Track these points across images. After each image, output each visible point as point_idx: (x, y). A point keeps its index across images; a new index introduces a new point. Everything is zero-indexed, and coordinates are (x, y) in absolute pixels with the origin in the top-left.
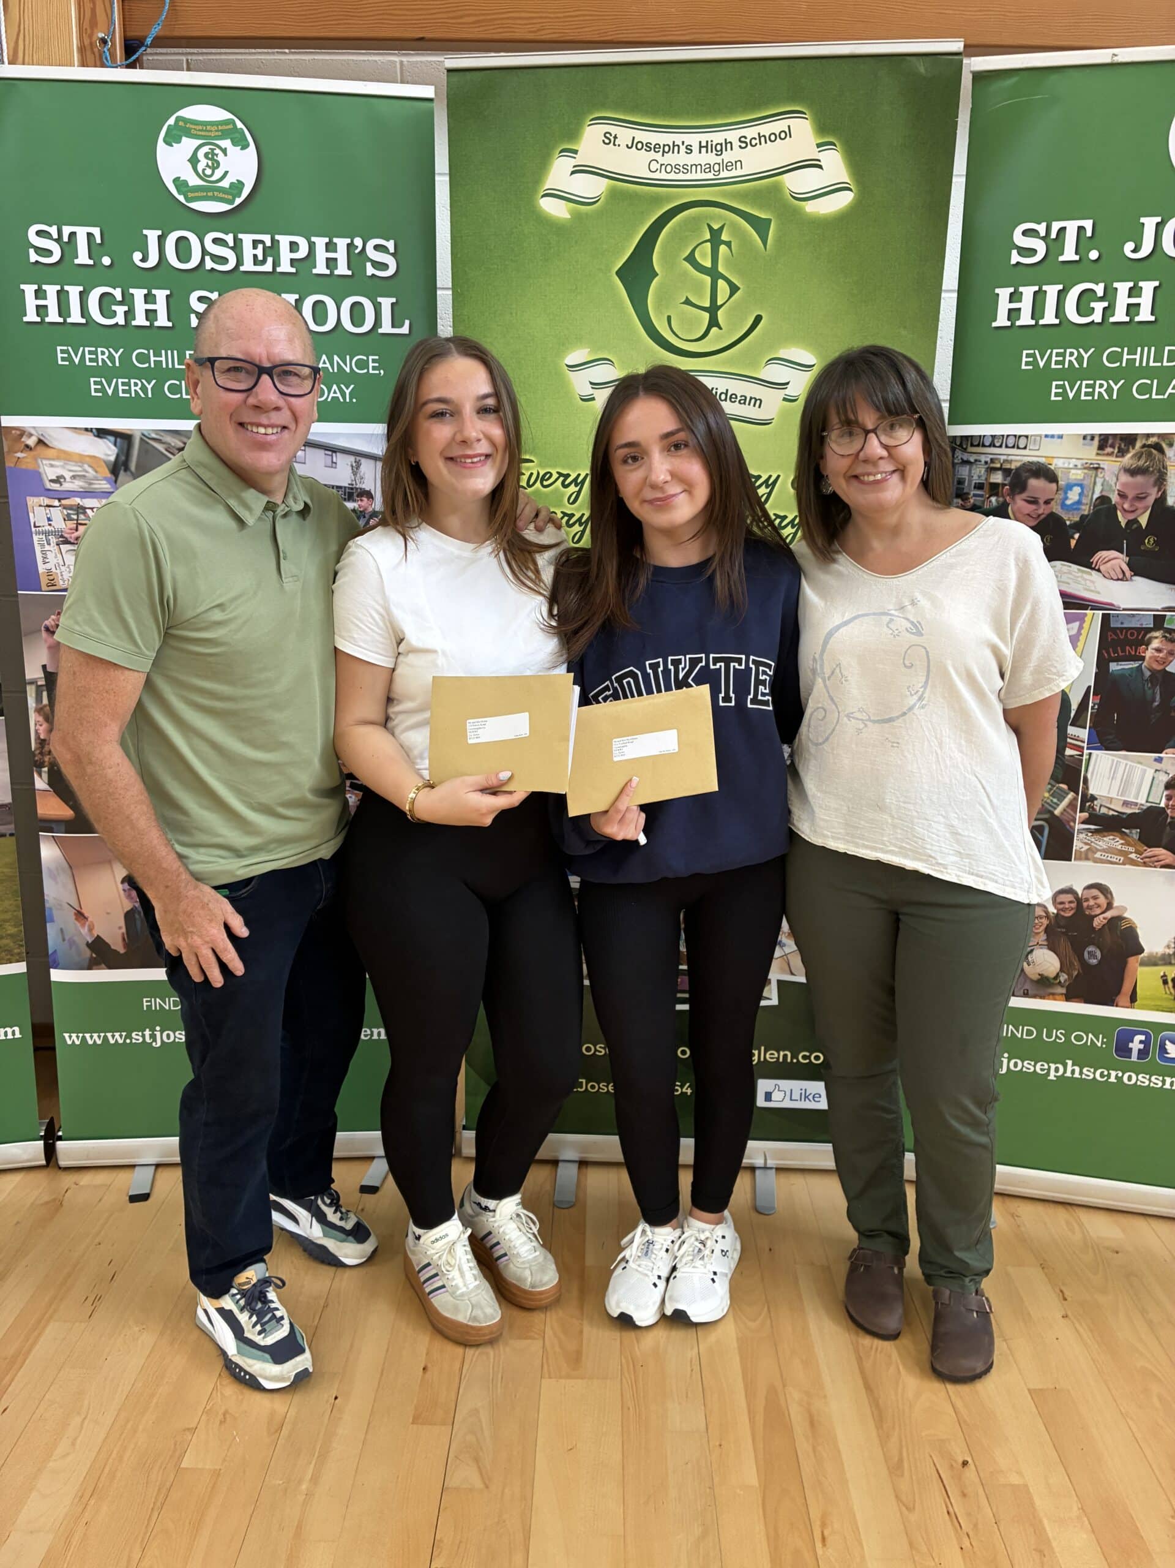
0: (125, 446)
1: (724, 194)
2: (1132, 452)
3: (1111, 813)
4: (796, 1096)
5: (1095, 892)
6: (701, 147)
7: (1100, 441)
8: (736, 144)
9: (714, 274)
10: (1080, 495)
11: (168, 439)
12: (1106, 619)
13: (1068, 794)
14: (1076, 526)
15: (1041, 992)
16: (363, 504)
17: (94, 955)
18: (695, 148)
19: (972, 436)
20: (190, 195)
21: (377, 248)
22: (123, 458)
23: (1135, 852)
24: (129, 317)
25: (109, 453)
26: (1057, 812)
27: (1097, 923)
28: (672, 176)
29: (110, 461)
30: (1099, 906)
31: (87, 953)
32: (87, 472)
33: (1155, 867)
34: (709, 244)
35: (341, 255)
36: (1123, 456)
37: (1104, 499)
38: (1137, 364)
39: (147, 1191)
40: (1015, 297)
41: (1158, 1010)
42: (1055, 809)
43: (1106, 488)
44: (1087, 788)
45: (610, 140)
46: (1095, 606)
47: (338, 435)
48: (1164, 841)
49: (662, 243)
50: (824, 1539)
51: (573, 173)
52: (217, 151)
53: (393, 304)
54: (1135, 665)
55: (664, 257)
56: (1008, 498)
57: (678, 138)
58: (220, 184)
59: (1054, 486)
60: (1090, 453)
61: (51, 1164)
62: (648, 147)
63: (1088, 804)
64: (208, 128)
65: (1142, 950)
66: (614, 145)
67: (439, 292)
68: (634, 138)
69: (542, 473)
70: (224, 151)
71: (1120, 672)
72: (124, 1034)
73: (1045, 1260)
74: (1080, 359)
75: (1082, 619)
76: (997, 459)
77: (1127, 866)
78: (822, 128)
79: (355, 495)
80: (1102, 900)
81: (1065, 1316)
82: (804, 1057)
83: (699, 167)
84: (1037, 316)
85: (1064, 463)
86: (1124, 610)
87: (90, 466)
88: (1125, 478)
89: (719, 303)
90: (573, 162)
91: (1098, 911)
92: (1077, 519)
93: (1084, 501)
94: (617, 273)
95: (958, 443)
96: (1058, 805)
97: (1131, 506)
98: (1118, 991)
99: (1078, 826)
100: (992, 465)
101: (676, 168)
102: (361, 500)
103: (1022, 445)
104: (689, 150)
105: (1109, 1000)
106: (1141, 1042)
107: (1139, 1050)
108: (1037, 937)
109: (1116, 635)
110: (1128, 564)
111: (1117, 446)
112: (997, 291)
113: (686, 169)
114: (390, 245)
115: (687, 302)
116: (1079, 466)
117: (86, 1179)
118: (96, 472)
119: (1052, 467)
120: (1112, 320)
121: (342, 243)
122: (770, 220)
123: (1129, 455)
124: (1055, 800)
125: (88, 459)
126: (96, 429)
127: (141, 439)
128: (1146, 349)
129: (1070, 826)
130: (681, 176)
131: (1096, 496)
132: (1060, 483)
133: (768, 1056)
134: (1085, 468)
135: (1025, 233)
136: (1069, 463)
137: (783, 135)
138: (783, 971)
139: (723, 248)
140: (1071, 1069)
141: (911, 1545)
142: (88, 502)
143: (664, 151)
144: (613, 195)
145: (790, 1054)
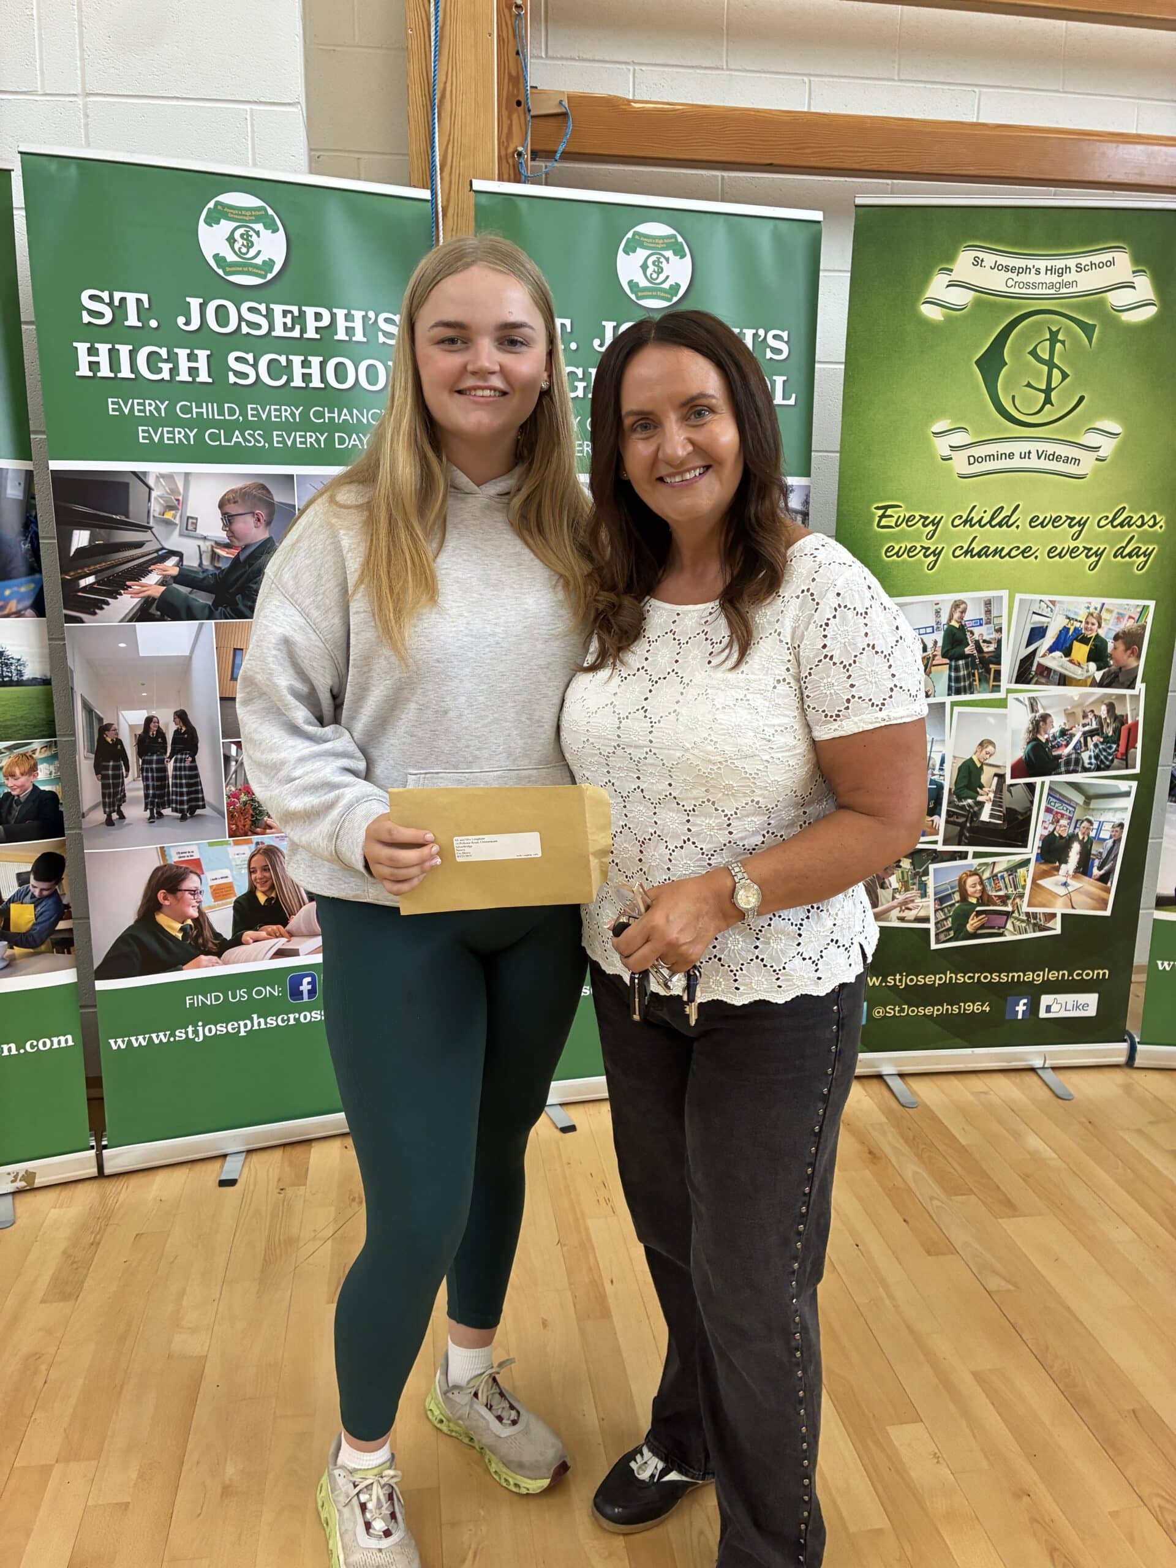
1: (1062, 305)
4: (1069, 1007)
6: (1047, 270)
8: (1074, 269)
9: (1051, 364)
18: (1043, 271)
20: (640, 294)
21: (775, 337)
28: (1024, 291)
34: (1048, 342)
45: (977, 262)
49: (1012, 341)
51: (948, 286)
52: (662, 259)
53: (784, 381)
55: (1012, 352)
57: (1030, 263)
58: (662, 286)
62: (1007, 269)
64: (657, 241)
66: (981, 266)
68: (996, 262)
69: (907, 516)
70: (667, 260)
78: (1136, 260)
82: (1078, 975)
83: (1045, 285)
89: (1053, 386)
90: (949, 278)
94: (977, 362)
101: (1027, 285)
104: (1038, 272)
113: (1035, 286)
114: (785, 335)
115: (1029, 385)
121: (749, 333)
122: (1095, 325)
130: (1030, 291)
133: (1050, 976)
137: (1109, 264)
138: (1066, 906)
139: (1058, 345)
143: (1018, 272)
144: (978, 304)
145: (1066, 972)
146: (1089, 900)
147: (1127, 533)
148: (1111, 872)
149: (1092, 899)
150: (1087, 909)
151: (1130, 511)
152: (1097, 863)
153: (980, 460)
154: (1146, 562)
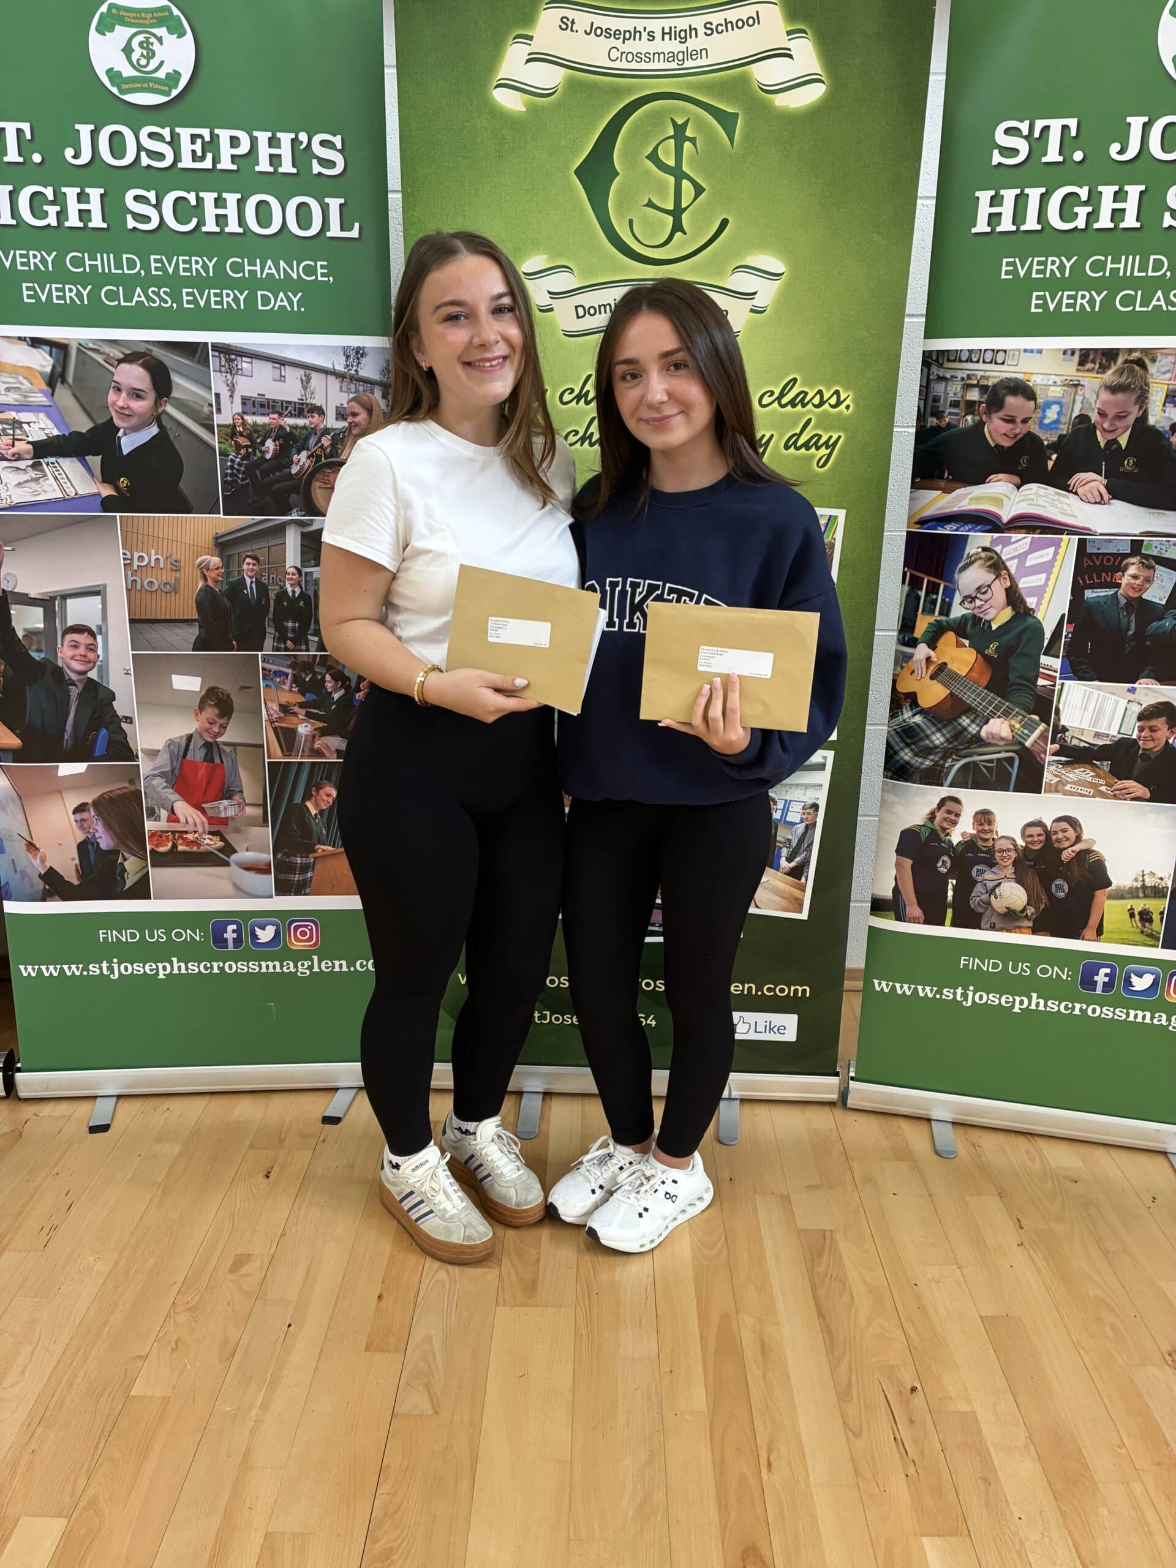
0: (62, 357)
1: (689, 86)
2: (1113, 368)
3: (1082, 744)
4: (761, 1028)
5: (1064, 825)
6: (664, 33)
7: (1080, 357)
8: (701, 30)
9: (678, 174)
10: (1059, 413)
11: (107, 349)
12: (1082, 544)
13: (1039, 725)
14: (1054, 447)
15: (1008, 926)
16: (313, 420)
17: (47, 887)
18: (658, 35)
19: (948, 351)
20: (124, 86)
21: (323, 143)
22: (59, 369)
23: (1106, 785)
24: (62, 217)
25: (44, 363)
26: (1028, 744)
27: (1066, 855)
28: (634, 65)
29: (46, 373)
30: (1068, 839)
31: (40, 885)
32: (22, 384)
33: (1125, 800)
34: (672, 141)
35: (285, 151)
36: (1104, 372)
37: (1083, 418)
38: (1121, 274)
39: (108, 1122)
40: (996, 200)
41: (1123, 943)
42: (1026, 740)
43: (1086, 406)
44: (1059, 720)
45: (567, 25)
46: (1071, 530)
47: (286, 347)
48: (1135, 773)
49: (623, 139)
50: (769, 1464)
51: (528, 61)
52: (152, 40)
53: (341, 205)
54: (1111, 592)
55: (624, 154)
56: (984, 417)
57: (640, 24)
58: (155, 75)
59: (1032, 404)
60: (1070, 369)
61: (12, 1095)
62: (608, 33)
63: (1059, 736)
64: (143, 15)
65: (1109, 884)
66: (572, 31)
67: (390, 195)
68: (592, 23)
70: (160, 40)
71: (1094, 600)
72: (81, 966)
73: (1003, 1189)
74: (1062, 267)
75: (1057, 544)
76: (974, 375)
77: (1097, 799)
78: (792, 14)
79: (306, 411)
80: (1071, 833)
81: (1021, 1245)
82: (769, 990)
83: (662, 55)
84: (1018, 221)
85: (1043, 380)
86: (1101, 534)
87: (25, 378)
88: (1105, 396)
89: (684, 205)
90: (527, 49)
91: (1067, 844)
92: (1055, 439)
93: (1063, 420)
94: (577, 172)
95: (934, 358)
96: (1029, 736)
97: (1112, 425)
98: (1084, 925)
99: (1049, 758)
100: (969, 382)
101: (638, 57)
102: (312, 417)
103: (999, 361)
104: (651, 36)
105: (1076, 935)
106: (1106, 975)
107: (1104, 982)
108: (1005, 870)
109: (1093, 561)
110: (1106, 487)
111: (1098, 361)
112: (977, 194)
113: (648, 57)
114: (337, 140)
115: (650, 204)
116: (1059, 383)
117: (47, 1109)
118: (32, 384)
119: (1031, 384)
120: (1096, 226)
121: (285, 138)
122: (737, 114)
123: (1110, 372)
124: (1026, 731)
125: (22, 370)
126: (30, 338)
127: (78, 349)
128: (1131, 257)
129: (1041, 758)
130: (643, 66)
131: (1075, 415)
132: (1038, 400)
134: (1065, 385)
135: (1008, 131)
136: (1048, 380)
137: (751, 22)
139: (687, 145)
140: (1036, 1002)
141: (856, 1470)
142: (23, 417)
143: (624, 38)
144: (572, 86)
145: (754, 987)
146: (778, 899)
147: (799, 416)
148: (805, 864)
149: (783, 897)
150: (776, 909)
151: (803, 384)
152: (785, 852)
153: (592, 311)
154: (829, 455)
